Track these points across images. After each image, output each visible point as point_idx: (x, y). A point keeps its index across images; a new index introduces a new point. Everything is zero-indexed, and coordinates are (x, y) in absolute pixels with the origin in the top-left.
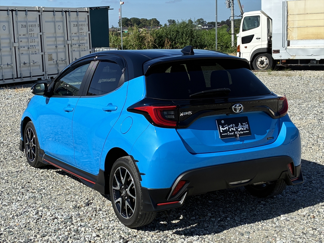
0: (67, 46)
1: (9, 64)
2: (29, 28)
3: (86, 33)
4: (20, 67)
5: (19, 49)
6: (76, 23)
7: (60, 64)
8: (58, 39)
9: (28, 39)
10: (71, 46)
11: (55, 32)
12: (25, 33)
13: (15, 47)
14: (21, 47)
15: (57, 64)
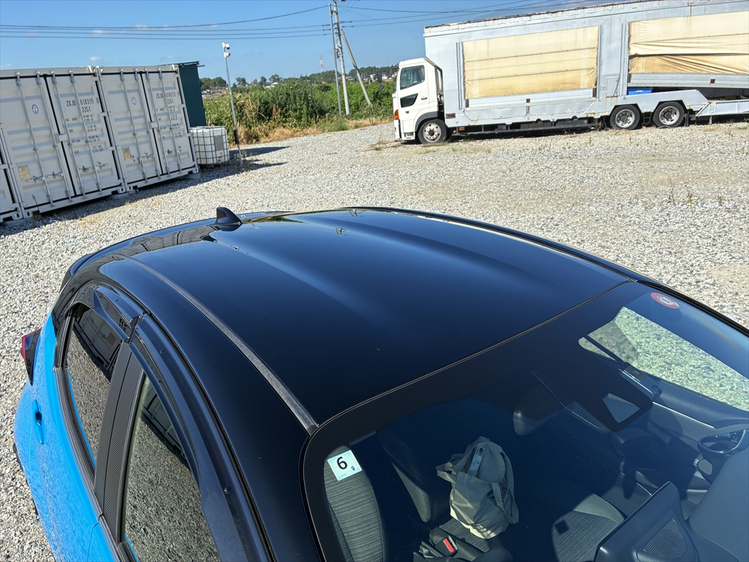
0: (151, 131)
1: (55, 173)
2: (81, 106)
3: (179, 107)
4: (77, 176)
5: (69, 144)
6: (160, 92)
7: (145, 162)
8: (134, 121)
9: (82, 125)
10: (158, 131)
11: (129, 110)
12: (75, 114)
13: (62, 142)
14: (73, 141)
15: (140, 163)
